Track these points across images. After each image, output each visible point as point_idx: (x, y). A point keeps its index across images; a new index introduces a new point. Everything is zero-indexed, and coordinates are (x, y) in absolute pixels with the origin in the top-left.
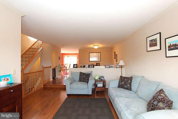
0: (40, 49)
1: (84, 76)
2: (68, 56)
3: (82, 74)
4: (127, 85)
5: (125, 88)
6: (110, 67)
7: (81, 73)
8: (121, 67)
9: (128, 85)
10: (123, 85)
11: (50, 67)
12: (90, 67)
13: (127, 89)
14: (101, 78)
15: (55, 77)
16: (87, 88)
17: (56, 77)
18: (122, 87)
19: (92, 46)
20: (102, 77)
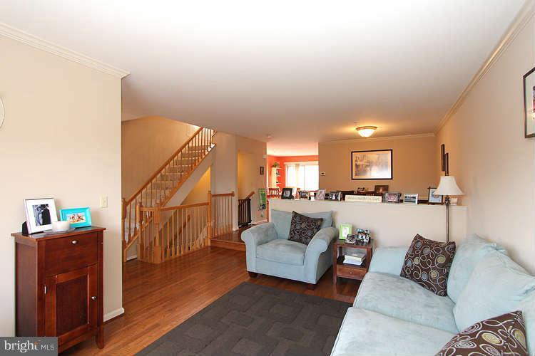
0: (209, 149)
1: (303, 225)
2: (298, 165)
3: (298, 219)
4: (428, 271)
5: (420, 280)
6: (401, 201)
7: (295, 215)
8: (446, 201)
9: (434, 274)
10: (416, 269)
11: (232, 195)
12: (331, 200)
13: (427, 285)
14: (360, 236)
15: (250, 221)
16: (300, 262)
17: (252, 223)
18: (412, 278)
19: (352, 129)
20: (363, 232)
